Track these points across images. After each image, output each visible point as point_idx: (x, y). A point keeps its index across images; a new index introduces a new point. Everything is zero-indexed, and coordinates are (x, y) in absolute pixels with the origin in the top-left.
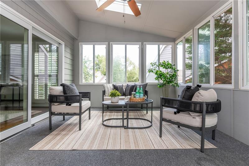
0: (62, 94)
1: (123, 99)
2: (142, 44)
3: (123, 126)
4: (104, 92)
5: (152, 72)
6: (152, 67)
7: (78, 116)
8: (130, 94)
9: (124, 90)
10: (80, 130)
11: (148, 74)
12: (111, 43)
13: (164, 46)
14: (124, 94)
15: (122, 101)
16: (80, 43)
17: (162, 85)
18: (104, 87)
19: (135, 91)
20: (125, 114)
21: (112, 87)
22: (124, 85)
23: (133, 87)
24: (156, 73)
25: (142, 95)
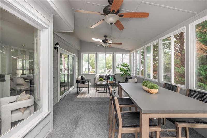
0: (81, 80)
1: (105, 82)
2: (114, 53)
3: (105, 92)
4: (95, 78)
5: (118, 68)
6: (118, 66)
7: (88, 88)
8: (107, 80)
9: (105, 77)
10: (89, 93)
11: (116, 69)
12: (97, 53)
13: (125, 54)
14: (105, 79)
15: (104, 82)
16: (81, 53)
17: (123, 75)
18: (95, 76)
19: (110, 78)
20: (105, 88)
21: (99, 76)
22: (104, 74)
23: (109, 76)
24: (120, 69)
25: (112, 80)
